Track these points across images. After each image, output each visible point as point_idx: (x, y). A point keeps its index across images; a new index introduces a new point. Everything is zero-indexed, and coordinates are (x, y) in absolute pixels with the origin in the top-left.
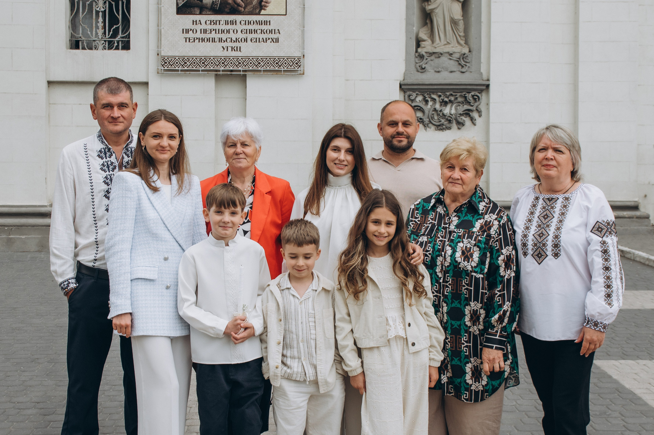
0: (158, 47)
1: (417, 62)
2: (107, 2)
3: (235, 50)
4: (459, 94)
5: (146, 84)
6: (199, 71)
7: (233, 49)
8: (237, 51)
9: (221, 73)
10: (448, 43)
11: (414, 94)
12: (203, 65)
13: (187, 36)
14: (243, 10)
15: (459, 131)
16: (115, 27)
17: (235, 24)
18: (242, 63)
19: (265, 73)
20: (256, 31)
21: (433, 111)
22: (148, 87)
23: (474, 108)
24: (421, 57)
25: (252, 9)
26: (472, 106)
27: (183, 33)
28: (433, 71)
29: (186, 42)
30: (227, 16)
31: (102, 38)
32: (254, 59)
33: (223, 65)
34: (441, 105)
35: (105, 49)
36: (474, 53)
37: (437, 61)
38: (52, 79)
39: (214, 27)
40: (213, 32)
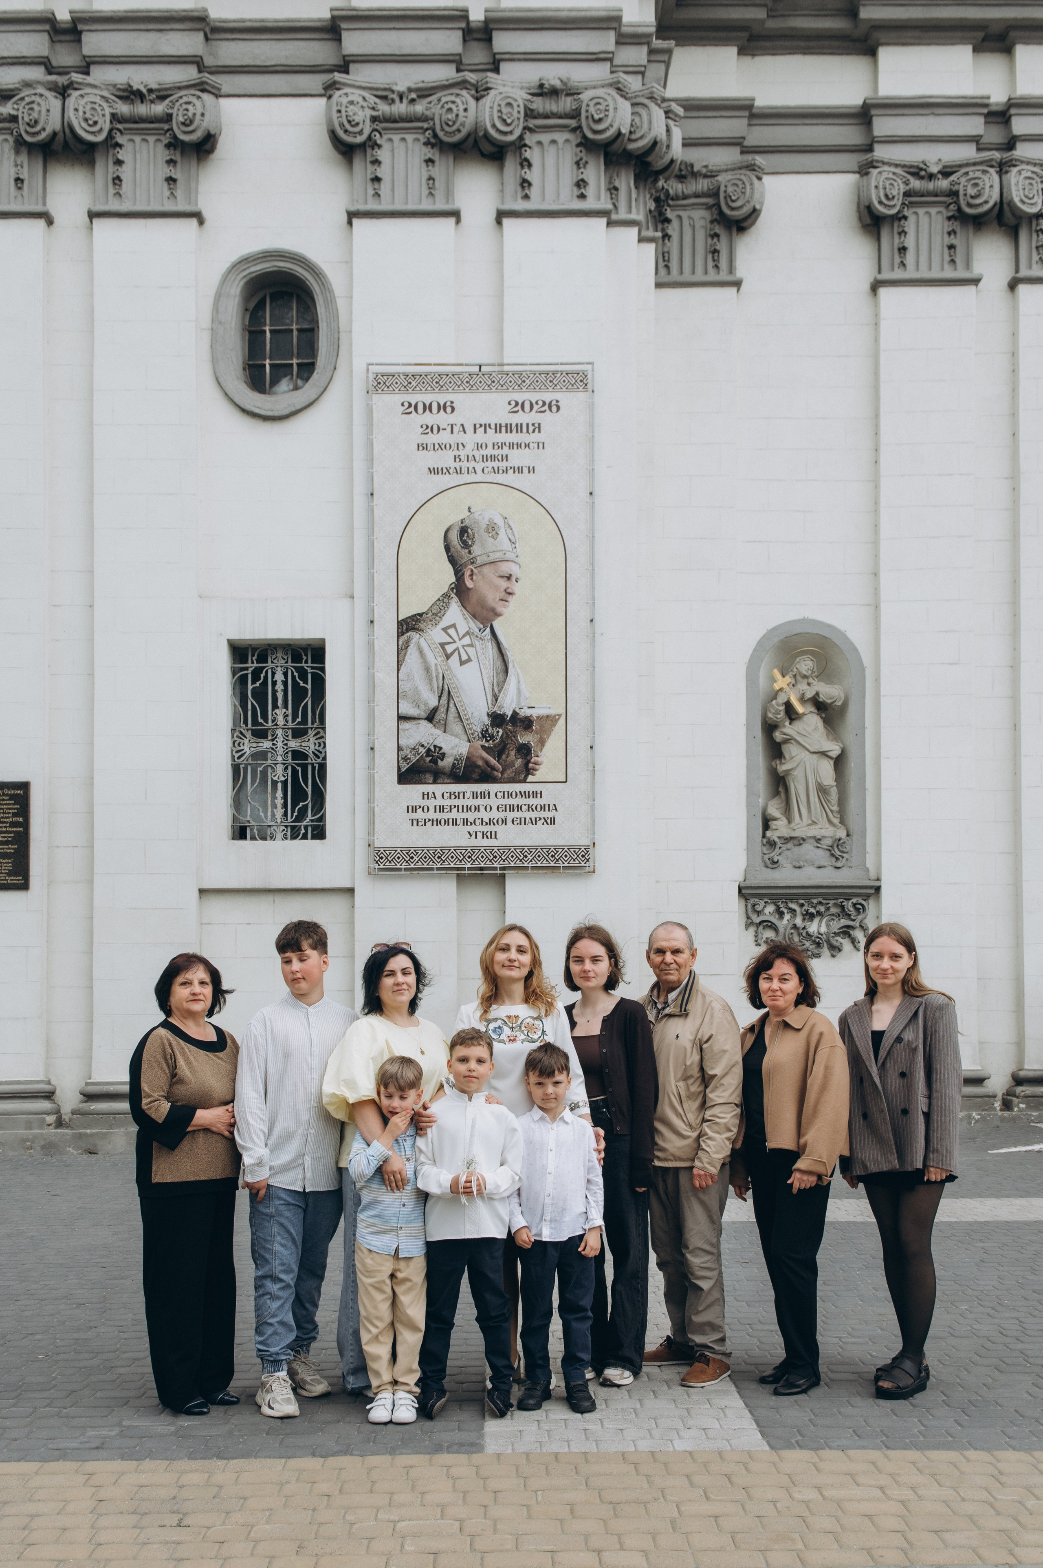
0: (369, 833)
1: (765, 852)
2: (290, 768)
3: (487, 837)
4: (832, 902)
6: (432, 869)
7: (485, 836)
8: (491, 837)
9: (467, 872)
10: (814, 823)
11: (762, 903)
12: (439, 860)
13: (414, 816)
14: (499, 775)
15: (833, 960)
16: (301, 804)
17: (487, 797)
18: (498, 857)
19: (535, 871)
20: (519, 808)
21: (792, 928)
22: (353, 896)
23: (856, 924)
24: (772, 844)
25: (514, 774)
26: (854, 920)
27: (408, 812)
28: (789, 866)
29: (413, 825)
30: (477, 786)
31: (282, 822)
32: (517, 850)
33: (469, 860)
34: (804, 919)
35: (286, 839)
36: (855, 837)
37: (796, 850)
38: (205, 886)
39: (456, 802)
40: (455, 810)
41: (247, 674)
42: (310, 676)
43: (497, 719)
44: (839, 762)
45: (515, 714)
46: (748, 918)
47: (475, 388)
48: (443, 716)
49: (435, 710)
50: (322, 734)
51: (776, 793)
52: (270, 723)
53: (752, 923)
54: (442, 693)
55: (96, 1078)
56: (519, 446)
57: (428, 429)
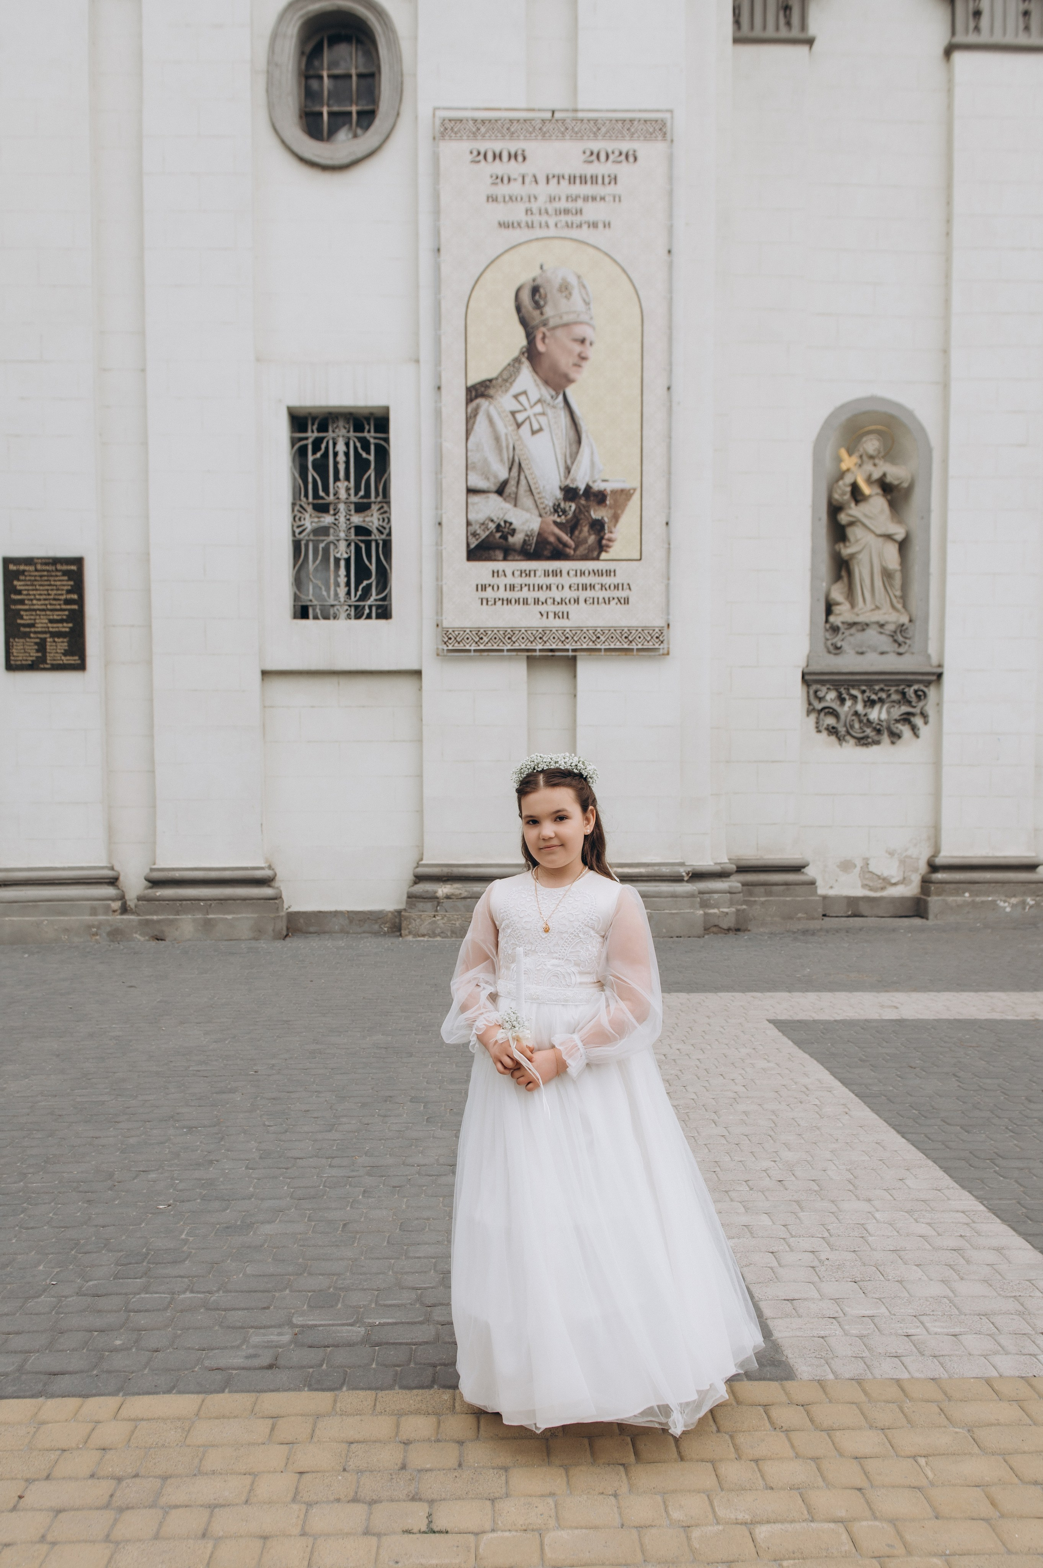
0: (437, 613)
1: (828, 637)
2: (353, 544)
3: (559, 617)
4: (894, 689)
5: (418, 673)
6: (502, 651)
7: (557, 617)
8: (563, 617)
9: (538, 653)
10: (877, 608)
11: (824, 689)
12: (509, 641)
13: (484, 595)
14: (572, 552)
15: (893, 747)
16: (365, 583)
17: (559, 575)
18: (570, 638)
19: (608, 653)
20: (592, 587)
21: (853, 715)
22: (421, 678)
23: (916, 710)
25: (586, 551)
26: (915, 707)
27: (477, 590)
28: (853, 652)
29: (482, 604)
31: (345, 601)
32: (591, 632)
33: (540, 641)
34: (865, 706)
35: (350, 619)
36: (918, 623)
37: (860, 636)
38: (269, 667)
39: (527, 580)
40: (525, 589)
41: (306, 446)
42: (372, 448)
43: (570, 493)
44: (903, 546)
45: (588, 488)
46: (810, 704)
47: (547, 135)
48: (514, 489)
49: (505, 484)
50: (386, 508)
51: (838, 578)
52: (332, 497)
53: (814, 709)
54: (512, 464)
55: (160, 864)
56: (594, 199)
57: (499, 179)
